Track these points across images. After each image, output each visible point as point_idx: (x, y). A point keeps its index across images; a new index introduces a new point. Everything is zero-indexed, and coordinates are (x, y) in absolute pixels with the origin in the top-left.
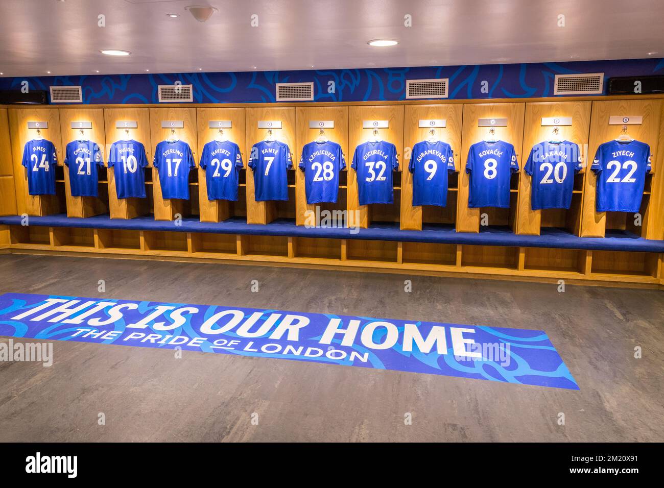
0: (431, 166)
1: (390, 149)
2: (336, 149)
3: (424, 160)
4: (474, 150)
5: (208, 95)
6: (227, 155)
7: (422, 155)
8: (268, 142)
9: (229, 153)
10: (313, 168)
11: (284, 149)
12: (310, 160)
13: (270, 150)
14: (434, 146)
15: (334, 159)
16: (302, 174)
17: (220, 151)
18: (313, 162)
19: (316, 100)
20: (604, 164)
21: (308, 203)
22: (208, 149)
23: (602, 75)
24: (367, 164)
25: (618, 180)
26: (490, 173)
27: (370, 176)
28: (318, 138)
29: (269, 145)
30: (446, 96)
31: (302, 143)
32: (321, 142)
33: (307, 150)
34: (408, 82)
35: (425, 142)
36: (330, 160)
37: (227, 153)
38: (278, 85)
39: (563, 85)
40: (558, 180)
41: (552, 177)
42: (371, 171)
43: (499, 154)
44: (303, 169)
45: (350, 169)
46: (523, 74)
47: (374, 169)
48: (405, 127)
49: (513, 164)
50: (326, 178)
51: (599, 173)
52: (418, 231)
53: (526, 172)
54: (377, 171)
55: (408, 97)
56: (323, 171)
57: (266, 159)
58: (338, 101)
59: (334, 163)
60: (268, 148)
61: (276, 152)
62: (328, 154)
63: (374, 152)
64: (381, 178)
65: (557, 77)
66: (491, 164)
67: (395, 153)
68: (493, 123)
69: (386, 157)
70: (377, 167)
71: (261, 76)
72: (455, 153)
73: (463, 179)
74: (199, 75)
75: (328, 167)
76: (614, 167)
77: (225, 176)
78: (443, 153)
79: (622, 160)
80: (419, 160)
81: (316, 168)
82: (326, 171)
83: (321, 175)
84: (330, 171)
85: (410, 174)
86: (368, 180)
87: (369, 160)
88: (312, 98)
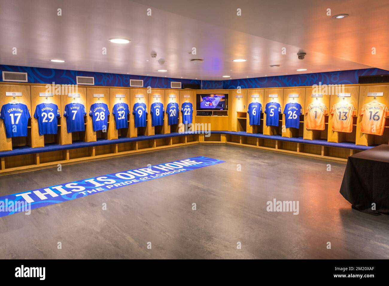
0: (140, 112)
1: (126, 106)
2: (105, 106)
3: (138, 110)
4: (153, 106)
5: (38, 79)
6: (51, 110)
7: (137, 108)
8: (73, 104)
9: (52, 110)
10: (96, 115)
11: (82, 107)
12: (95, 111)
13: (75, 108)
14: (141, 105)
15: (105, 110)
16: (91, 118)
17: (47, 108)
18: (96, 112)
19: (95, 85)
20: (184, 109)
21: (94, 131)
22: (39, 107)
23: (181, 83)
24: (118, 112)
25: (187, 114)
26: (158, 113)
27: (120, 117)
28: (98, 102)
29: (74, 105)
30: (143, 86)
31: (90, 104)
32: (99, 103)
33: (93, 107)
34: (131, 80)
35: (138, 103)
36: (104, 111)
37: (51, 109)
38: (77, 77)
39: (173, 85)
40: (175, 115)
41: (173, 114)
42: (120, 115)
43: (160, 107)
44: (91, 115)
45: (111, 114)
46: (163, 80)
47: (121, 114)
48: (130, 97)
49: (163, 110)
50: (102, 119)
51: (183, 112)
52: (136, 137)
53: (166, 113)
54: (122, 115)
55: (131, 86)
56: (100, 116)
57: (73, 111)
58: (105, 86)
59: (105, 112)
60: (74, 106)
61: (78, 108)
62: (102, 108)
63: (121, 107)
64: (123, 117)
65: (171, 82)
66: (157, 111)
67: (128, 108)
68: (157, 96)
69: (125, 109)
70: (122, 113)
71: (68, 72)
72: (147, 107)
73: (149, 116)
74: (32, 68)
75: (102, 114)
76: (186, 110)
77: (50, 121)
78: (144, 107)
79: (187, 108)
80: (136, 110)
81: (97, 115)
82: (102, 116)
83: (99, 118)
84: (103, 116)
85: (133, 115)
86: (119, 119)
87: (119, 110)
88: (94, 84)
